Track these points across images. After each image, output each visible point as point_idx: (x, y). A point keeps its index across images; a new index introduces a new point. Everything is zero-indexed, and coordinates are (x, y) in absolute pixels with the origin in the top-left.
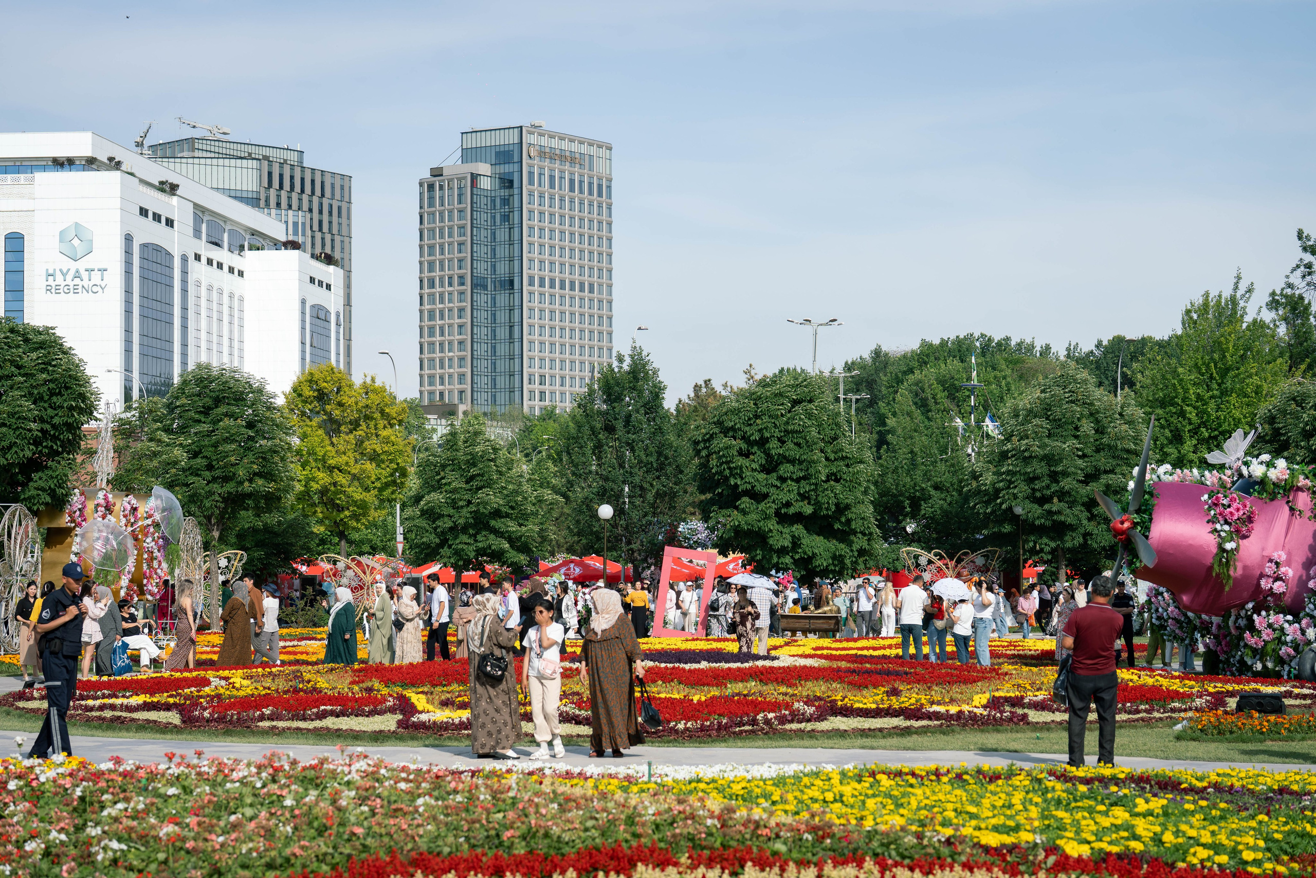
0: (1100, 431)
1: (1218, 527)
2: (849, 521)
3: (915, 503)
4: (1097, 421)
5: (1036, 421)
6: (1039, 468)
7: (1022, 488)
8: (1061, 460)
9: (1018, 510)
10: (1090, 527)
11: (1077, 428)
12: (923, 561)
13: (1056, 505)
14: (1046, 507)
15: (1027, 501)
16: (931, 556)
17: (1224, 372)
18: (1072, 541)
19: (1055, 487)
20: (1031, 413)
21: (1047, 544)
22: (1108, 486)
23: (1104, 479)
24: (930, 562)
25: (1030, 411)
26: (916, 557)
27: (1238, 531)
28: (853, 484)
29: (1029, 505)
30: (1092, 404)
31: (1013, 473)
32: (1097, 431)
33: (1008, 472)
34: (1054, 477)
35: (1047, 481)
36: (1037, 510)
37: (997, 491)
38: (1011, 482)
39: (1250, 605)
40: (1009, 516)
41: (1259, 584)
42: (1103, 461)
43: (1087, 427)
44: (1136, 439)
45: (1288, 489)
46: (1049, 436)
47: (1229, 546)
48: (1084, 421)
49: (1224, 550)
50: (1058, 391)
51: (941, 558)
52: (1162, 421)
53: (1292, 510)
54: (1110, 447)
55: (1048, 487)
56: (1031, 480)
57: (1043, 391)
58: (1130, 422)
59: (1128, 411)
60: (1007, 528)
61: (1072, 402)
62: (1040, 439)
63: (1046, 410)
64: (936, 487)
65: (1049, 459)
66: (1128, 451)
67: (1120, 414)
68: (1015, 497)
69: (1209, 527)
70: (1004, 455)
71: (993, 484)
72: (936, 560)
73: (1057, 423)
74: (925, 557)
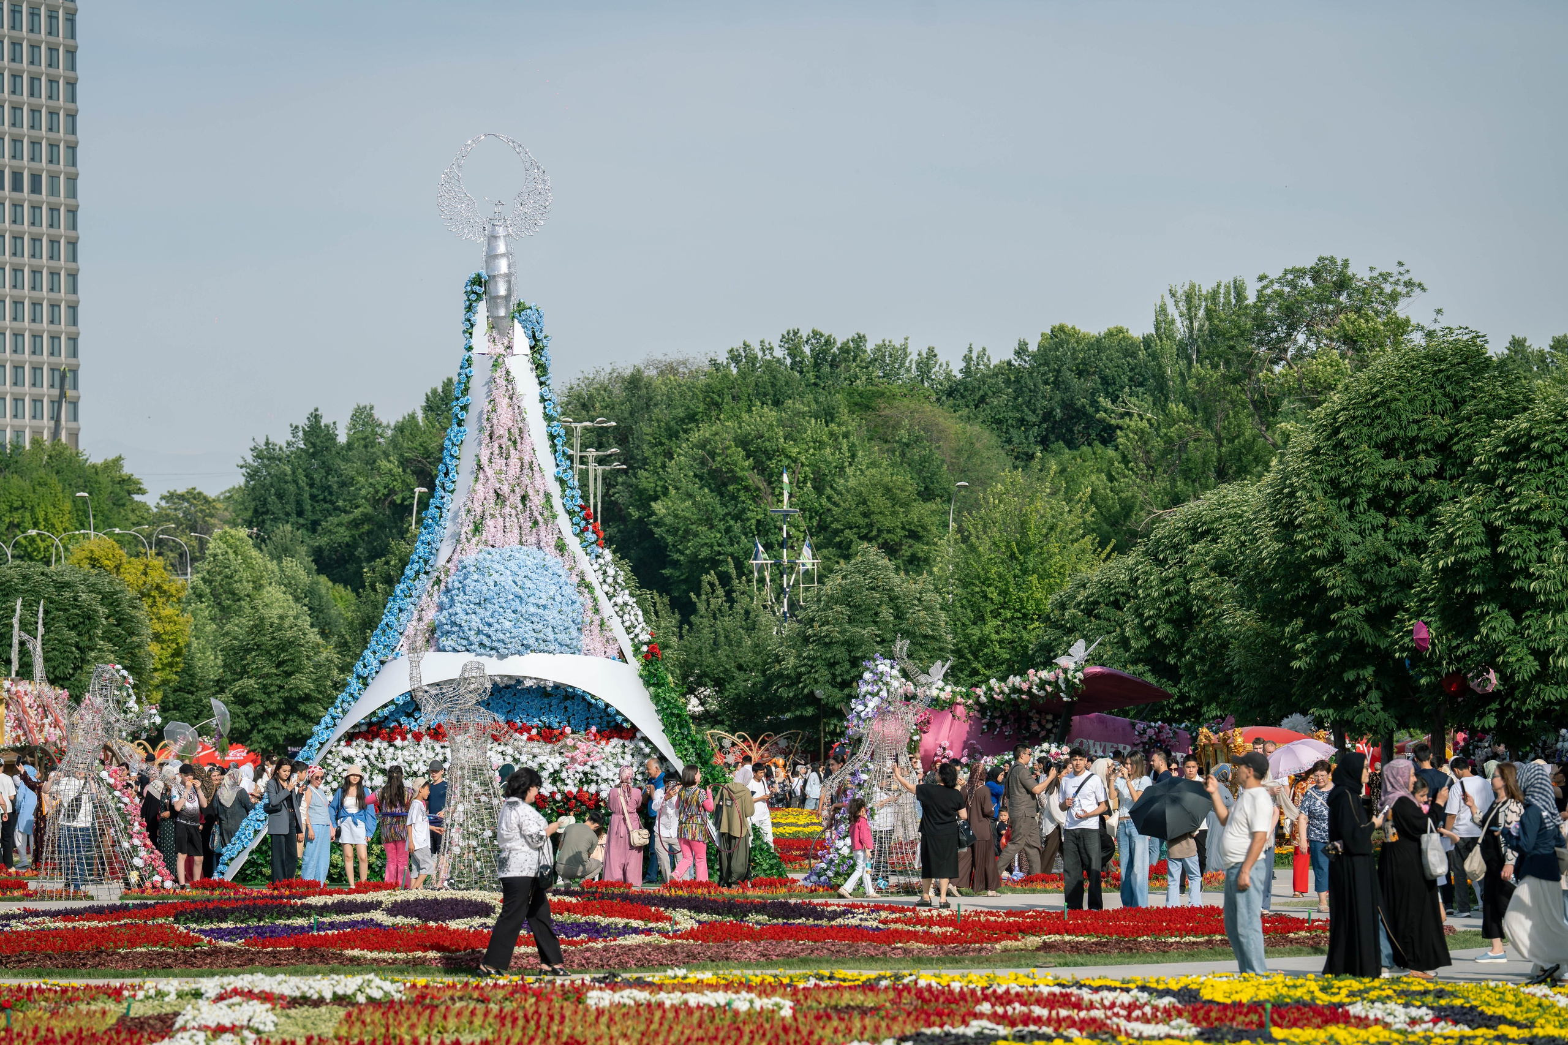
0: (899, 616)
4: (897, 608)
5: (837, 608)
6: (840, 653)
7: (823, 674)
8: (859, 646)
9: (819, 693)
11: (876, 614)
12: (727, 743)
14: (846, 691)
15: (829, 686)
16: (735, 738)
17: (1026, 550)
20: (832, 600)
24: (734, 744)
25: (831, 597)
26: (720, 739)
29: (829, 689)
30: (892, 590)
31: (815, 659)
32: (897, 617)
33: (810, 657)
34: (854, 662)
35: (847, 665)
37: (799, 675)
38: (812, 667)
40: (812, 700)
44: (934, 626)
45: (952, 704)
46: (850, 622)
47: (916, 738)
48: (884, 607)
50: (859, 578)
51: (745, 740)
52: (964, 602)
53: (953, 716)
54: (907, 632)
55: (848, 672)
56: (831, 665)
57: (844, 577)
58: (926, 609)
59: (926, 597)
60: (810, 711)
61: (873, 589)
62: (841, 624)
63: (846, 597)
64: (740, 668)
65: (850, 644)
66: (925, 637)
67: (919, 600)
68: (816, 681)
70: (806, 640)
71: (795, 668)
72: (739, 741)
73: (857, 609)
74: (728, 739)
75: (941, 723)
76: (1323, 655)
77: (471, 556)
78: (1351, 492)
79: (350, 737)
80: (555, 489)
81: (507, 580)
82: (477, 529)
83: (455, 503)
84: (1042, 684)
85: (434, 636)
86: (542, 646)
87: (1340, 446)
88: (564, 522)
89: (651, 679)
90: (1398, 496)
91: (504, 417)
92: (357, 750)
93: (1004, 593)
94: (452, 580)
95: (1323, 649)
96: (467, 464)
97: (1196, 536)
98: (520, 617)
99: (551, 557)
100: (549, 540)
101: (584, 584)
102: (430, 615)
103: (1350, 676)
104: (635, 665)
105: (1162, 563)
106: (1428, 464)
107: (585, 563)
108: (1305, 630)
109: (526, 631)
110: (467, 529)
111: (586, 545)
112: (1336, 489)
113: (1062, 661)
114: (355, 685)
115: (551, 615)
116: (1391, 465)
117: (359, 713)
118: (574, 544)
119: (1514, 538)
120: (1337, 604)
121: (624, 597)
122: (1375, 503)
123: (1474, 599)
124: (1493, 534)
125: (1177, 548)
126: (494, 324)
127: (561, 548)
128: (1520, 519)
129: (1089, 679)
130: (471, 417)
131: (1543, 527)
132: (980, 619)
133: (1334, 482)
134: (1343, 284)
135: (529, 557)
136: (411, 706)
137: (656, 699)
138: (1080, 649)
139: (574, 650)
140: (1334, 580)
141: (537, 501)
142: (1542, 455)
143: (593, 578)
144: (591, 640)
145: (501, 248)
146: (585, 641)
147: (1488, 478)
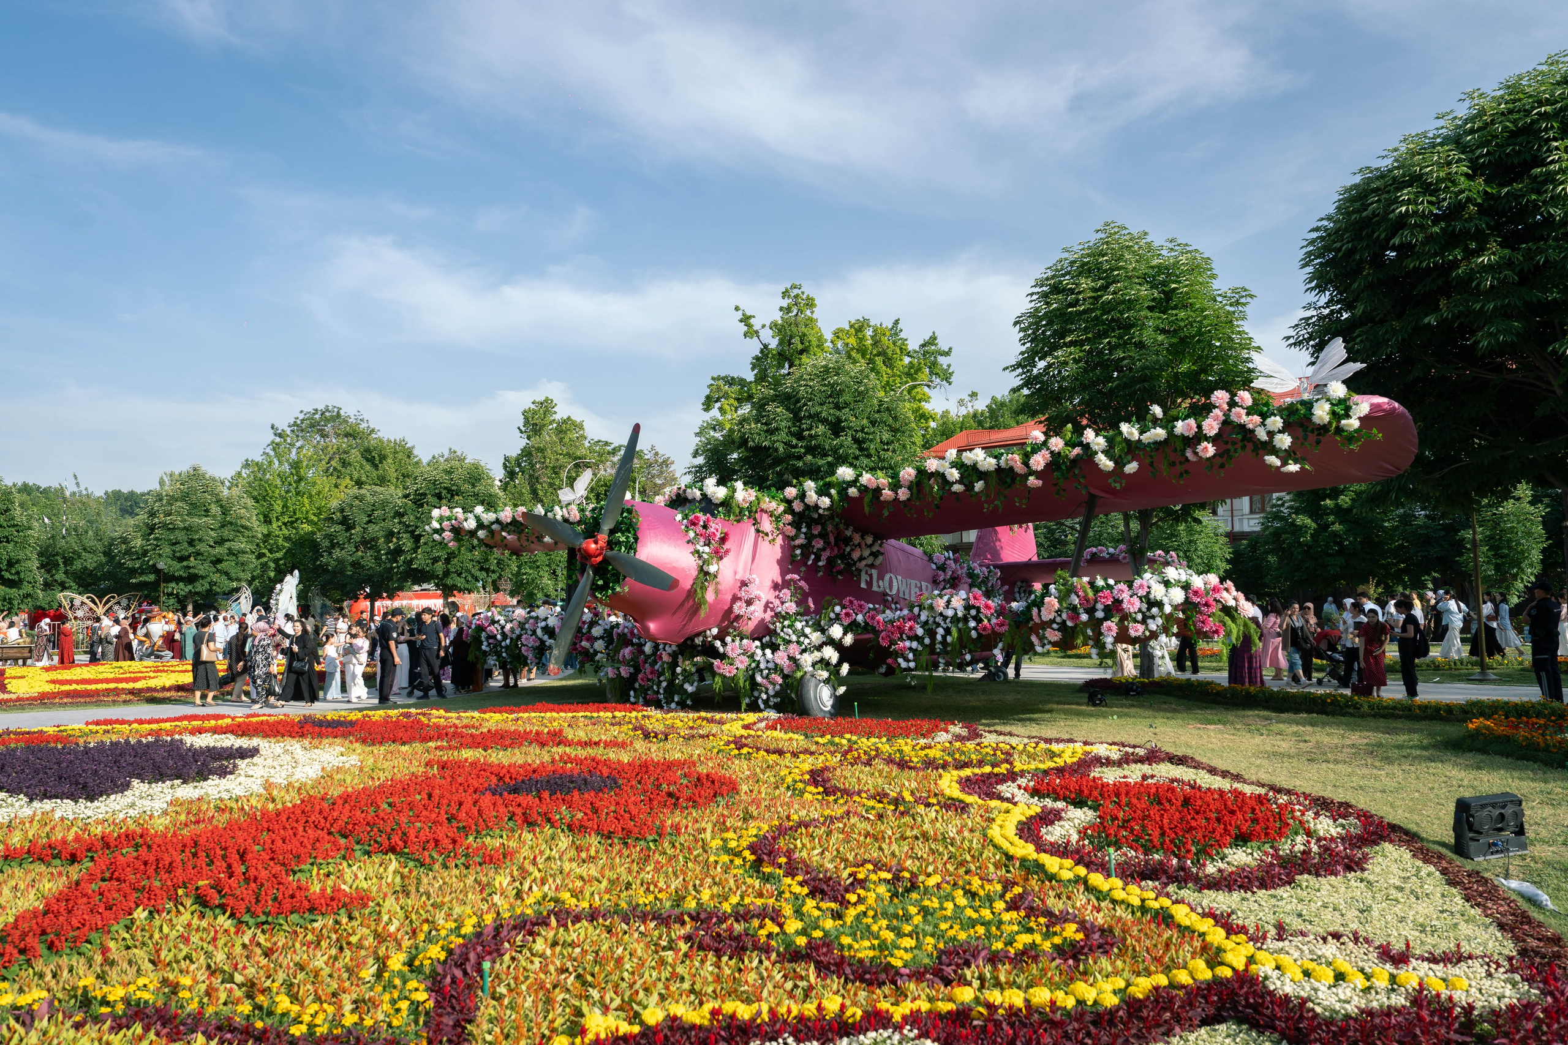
0: (226, 511)
1: (698, 547)
2: (18, 573)
3: (68, 561)
5: (179, 504)
6: (181, 536)
7: (167, 550)
8: (197, 532)
9: (161, 565)
10: (215, 577)
11: (207, 511)
12: (77, 603)
13: (192, 562)
14: (184, 563)
15: (169, 559)
16: (84, 599)
18: (201, 587)
19: (191, 550)
21: (182, 589)
22: (229, 549)
23: (227, 545)
24: (83, 604)
25: (173, 495)
26: (72, 600)
27: (717, 552)
28: (23, 545)
29: (170, 561)
31: (159, 540)
32: (222, 512)
33: (156, 539)
34: (191, 543)
35: (186, 545)
36: (177, 565)
37: (145, 552)
38: (157, 546)
39: (715, 631)
40: (154, 569)
41: (730, 610)
42: (226, 533)
43: (215, 509)
45: (752, 512)
46: (188, 514)
47: (713, 569)
48: (212, 504)
49: (707, 573)
51: (93, 601)
53: (758, 531)
54: (231, 523)
55: (186, 549)
56: (173, 544)
60: (151, 578)
62: (181, 516)
64: (85, 549)
65: (188, 530)
68: (160, 556)
69: (691, 548)
70: (152, 527)
71: (142, 546)
72: (87, 601)
73: (193, 505)
74: (78, 599)
75: (740, 545)
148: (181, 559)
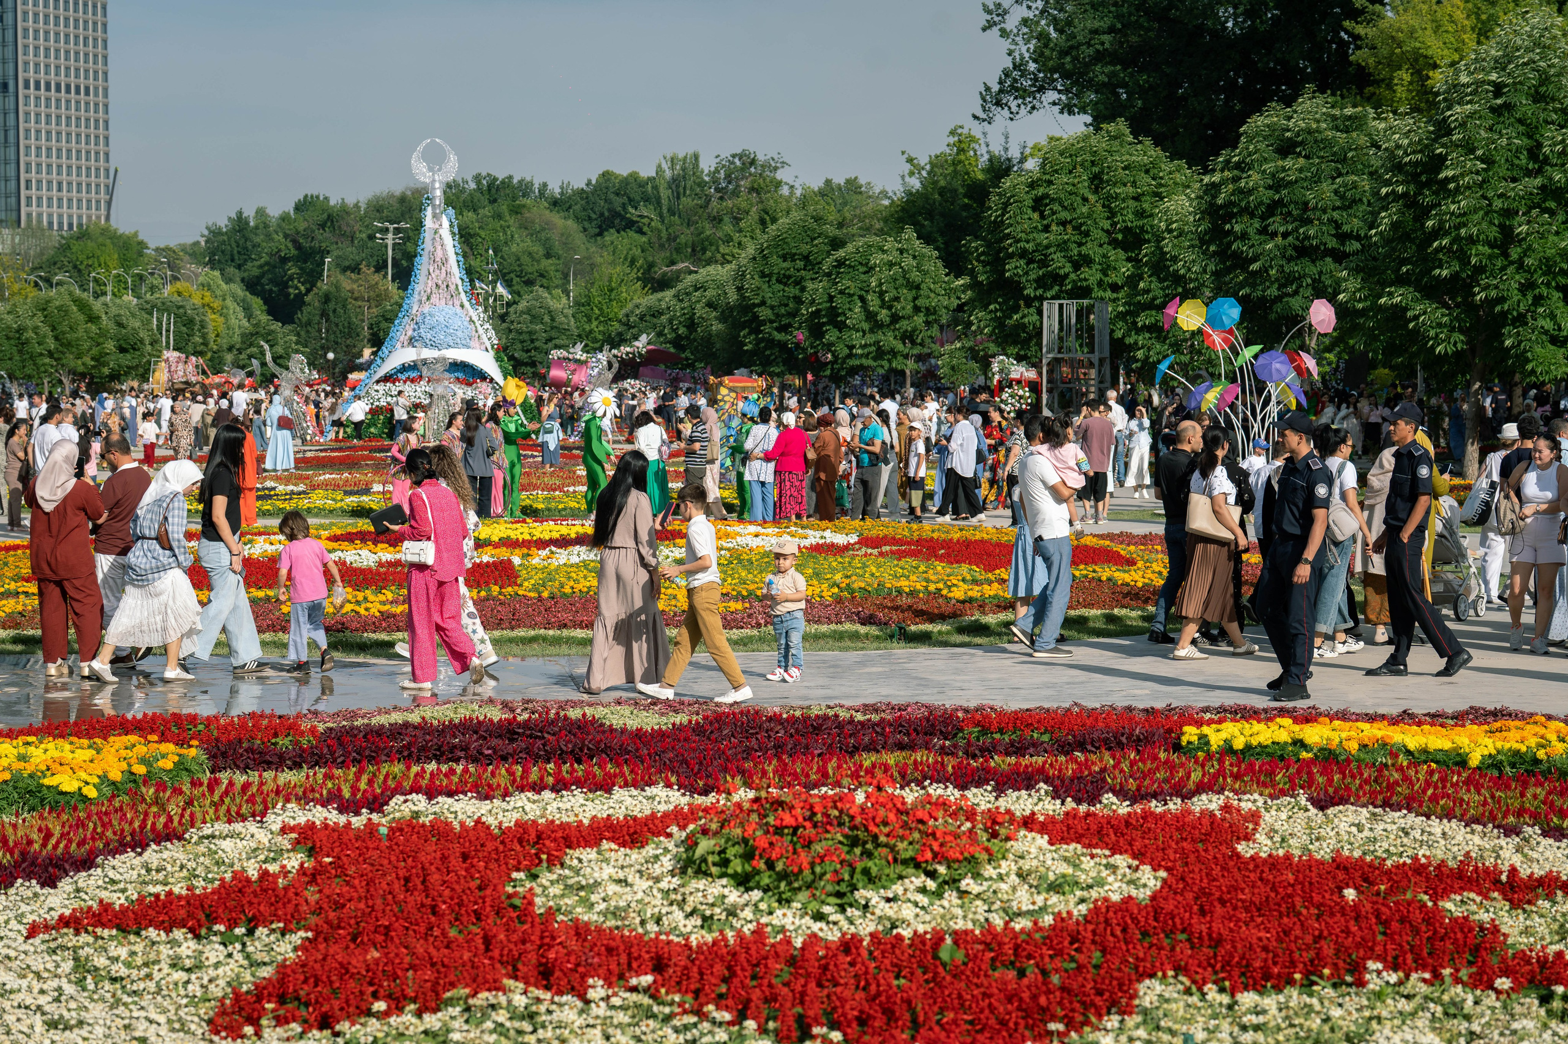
0: (553, 320)
1: (567, 372)
4: (552, 316)
6: (526, 337)
7: (518, 346)
8: (535, 334)
9: (516, 355)
11: (542, 319)
13: (533, 353)
14: (529, 354)
17: (611, 290)
20: (522, 313)
27: (573, 374)
30: (549, 308)
31: (514, 339)
34: (532, 341)
35: (529, 342)
36: (525, 355)
37: (507, 347)
38: (513, 343)
40: (513, 358)
42: (553, 334)
43: (547, 319)
44: (569, 324)
46: (530, 323)
48: (546, 315)
49: (569, 379)
50: (534, 302)
55: (529, 345)
56: (522, 342)
57: (527, 302)
58: (565, 316)
59: (565, 311)
61: (540, 307)
62: (526, 324)
63: (528, 311)
65: (530, 333)
66: (565, 329)
67: (562, 312)
68: (515, 349)
70: (510, 331)
73: (534, 317)
76: (757, 344)
77: (426, 309)
78: (770, 275)
79: (378, 382)
80: (459, 283)
81: (441, 319)
82: (428, 299)
83: (418, 288)
84: (627, 354)
85: (412, 342)
86: (456, 346)
87: (765, 257)
88: (463, 295)
89: (498, 359)
90: (789, 277)
91: (439, 254)
92: (381, 387)
93: (600, 309)
94: (419, 319)
95: (759, 341)
96: (424, 272)
97: (697, 289)
98: (447, 335)
99: (458, 309)
100: (458, 303)
101: (471, 321)
102: (410, 333)
103: (768, 352)
104: (492, 353)
105: (681, 301)
106: (800, 264)
107: (472, 313)
108: (750, 334)
109: (449, 340)
110: (424, 299)
111: (472, 305)
112: (763, 275)
113: (636, 343)
114: (379, 361)
115: (459, 333)
116: (785, 265)
117: (381, 372)
118: (467, 304)
119: (839, 301)
120: (763, 323)
121: (487, 326)
122: (779, 281)
123: (824, 324)
124: (831, 298)
125: (687, 294)
126: (435, 216)
127: (462, 306)
128: (842, 292)
129: (648, 352)
130: (425, 254)
131: (851, 295)
132: (589, 321)
133: (762, 272)
134: (753, 162)
135: (449, 310)
136: (404, 368)
137: (500, 367)
138: (644, 338)
139: (468, 347)
140: (764, 313)
141: (452, 287)
142: (850, 266)
143: (475, 318)
144: (474, 343)
145: (437, 185)
146: (472, 344)
147: (829, 275)
148: (528, 351)
